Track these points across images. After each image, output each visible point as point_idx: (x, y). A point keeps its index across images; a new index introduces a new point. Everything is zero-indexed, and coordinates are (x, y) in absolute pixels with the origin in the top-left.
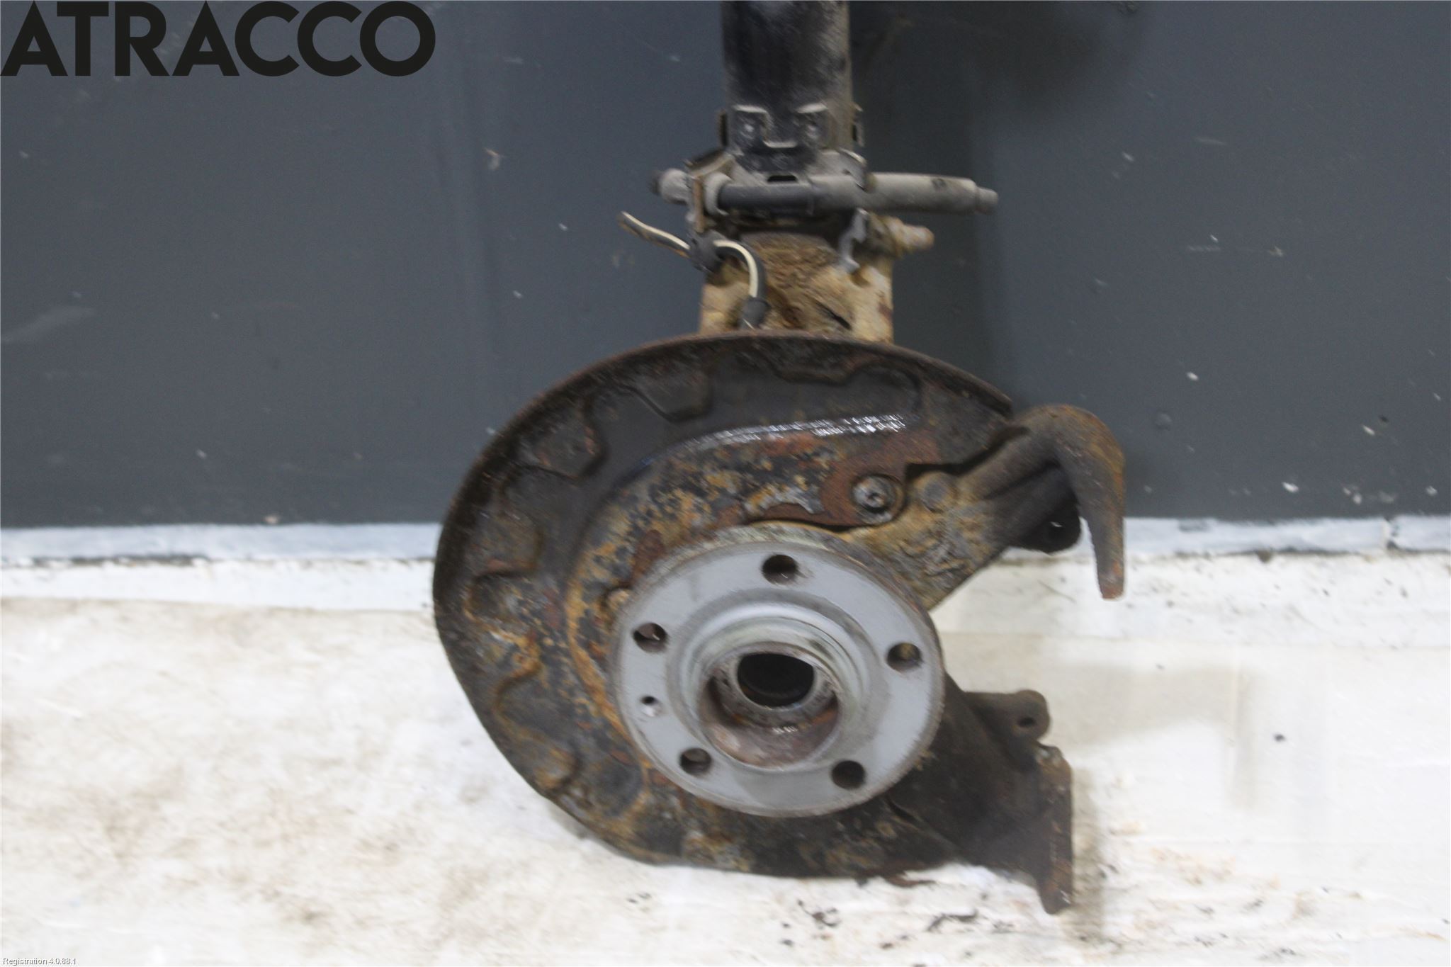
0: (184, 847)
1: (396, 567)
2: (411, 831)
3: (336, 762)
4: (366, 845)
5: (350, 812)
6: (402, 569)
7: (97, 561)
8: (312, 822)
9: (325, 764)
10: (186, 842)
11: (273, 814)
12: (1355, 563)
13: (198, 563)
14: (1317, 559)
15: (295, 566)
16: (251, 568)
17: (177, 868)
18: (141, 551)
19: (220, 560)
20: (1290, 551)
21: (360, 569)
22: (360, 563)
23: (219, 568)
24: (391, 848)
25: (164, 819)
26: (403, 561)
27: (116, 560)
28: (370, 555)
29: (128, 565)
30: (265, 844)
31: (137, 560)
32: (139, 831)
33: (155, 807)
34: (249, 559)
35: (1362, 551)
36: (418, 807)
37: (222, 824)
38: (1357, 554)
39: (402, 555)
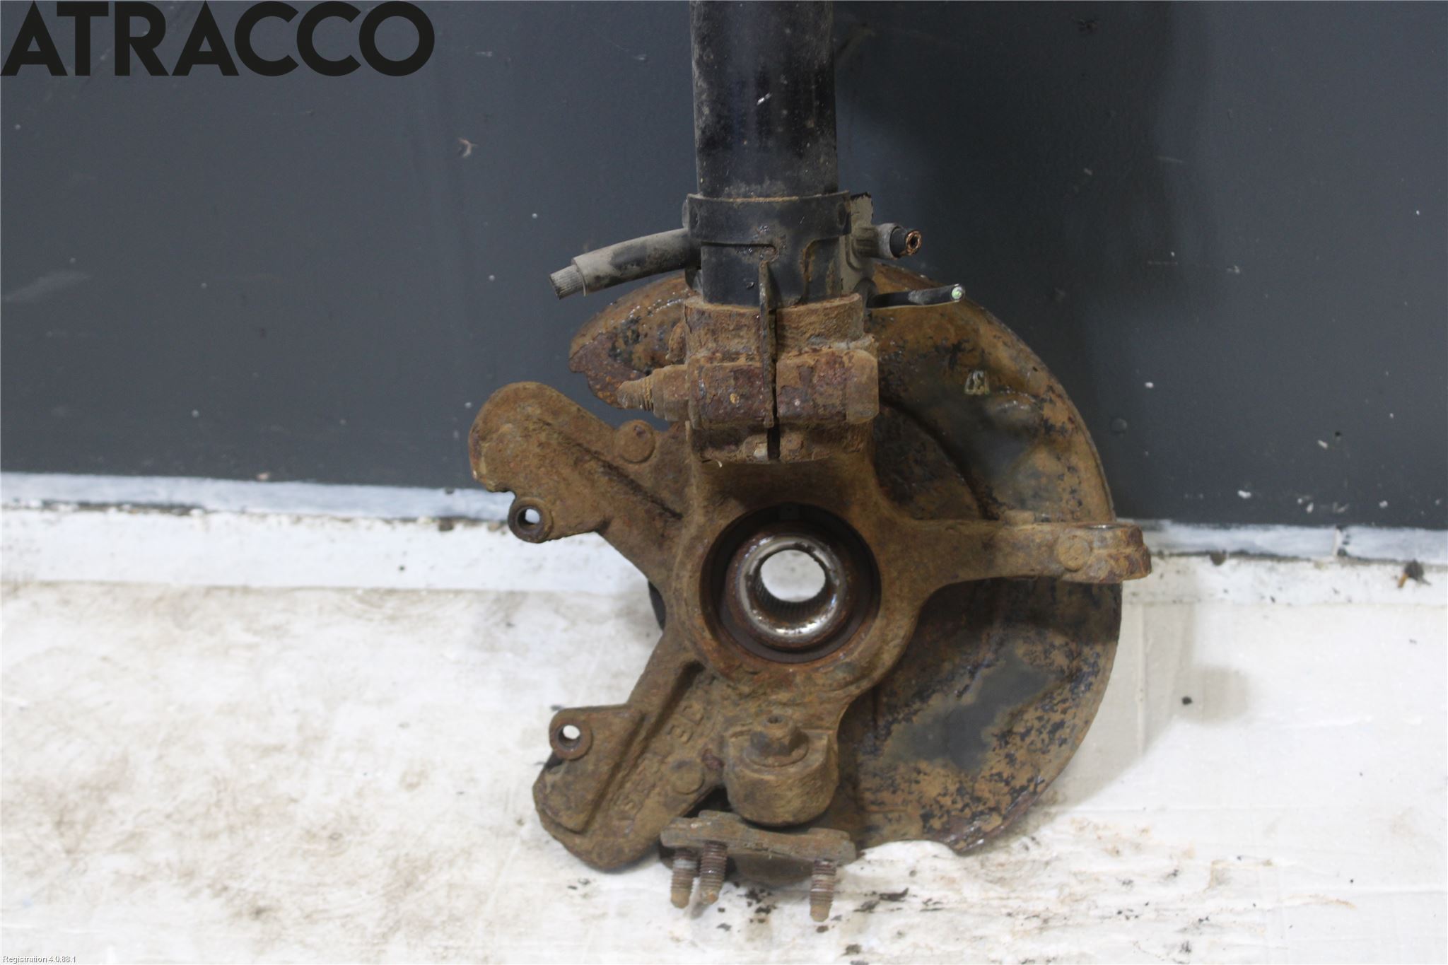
0: (132, 841)
1: (379, 525)
2: (354, 819)
3: (279, 749)
4: (311, 835)
5: (294, 801)
6: (387, 528)
7: (102, 507)
8: (257, 813)
9: (267, 751)
10: (132, 836)
11: (218, 804)
12: (1305, 569)
13: (195, 512)
14: (1269, 563)
15: (285, 520)
16: (244, 519)
17: (125, 863)
18: (143, 499)
19: (214, 512)
20: (1242, 554)
21: (346, 526)
22: (347, 520)
23: (215, 519)
24: (334, 837)
25: (112, 812)
26: (388, 522)
27: (119, 506)
28: (356, 513)
29: (131, 512)
30: (211, 836)
31: (139, 507)
32: (87, 826)
33: (102, 800)
34: (243, 512)
35: (1313, 557)
36: (360, 794)
37: (168, 816)
38: (1308, 560)
39: (389, 516)
